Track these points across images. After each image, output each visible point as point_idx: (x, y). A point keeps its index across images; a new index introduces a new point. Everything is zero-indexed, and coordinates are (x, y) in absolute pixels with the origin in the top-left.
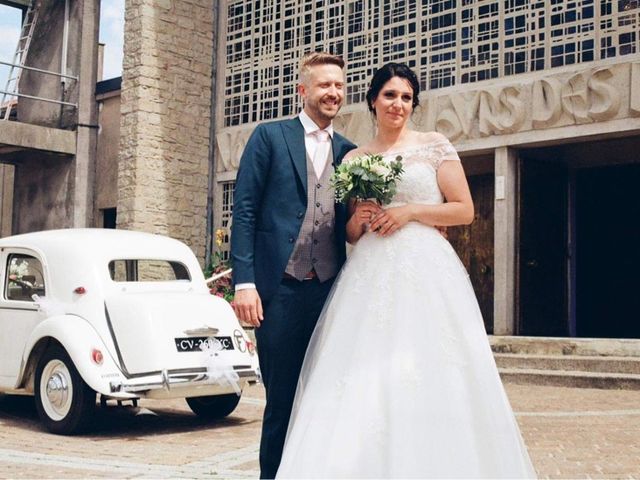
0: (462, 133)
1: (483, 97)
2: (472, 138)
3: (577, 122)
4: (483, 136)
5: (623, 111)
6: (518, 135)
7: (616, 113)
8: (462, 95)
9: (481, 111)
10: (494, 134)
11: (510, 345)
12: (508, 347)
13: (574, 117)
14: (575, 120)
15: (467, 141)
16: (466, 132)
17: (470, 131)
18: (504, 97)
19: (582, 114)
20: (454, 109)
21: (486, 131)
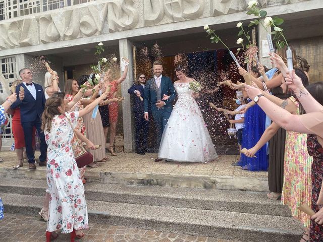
0: (97, 30)
1: (110, 6)
2: (104, 34)
3: (174, 20)
4: (111, 31)
5: (207, 13)
6: (135, 31)
7: (202, 14)
8: (95, 6)
9: (109, 15)
10: (118, 31)
11: (157, 180)
12: (155, 181)
13: (173, 18)
14: (173, 19)
15: (100, 36)
16: (100, 29)
17: (103, 29)
18: (125, 6)
19: (178, 15)
20: (91, 15)
21: (113, 28)
